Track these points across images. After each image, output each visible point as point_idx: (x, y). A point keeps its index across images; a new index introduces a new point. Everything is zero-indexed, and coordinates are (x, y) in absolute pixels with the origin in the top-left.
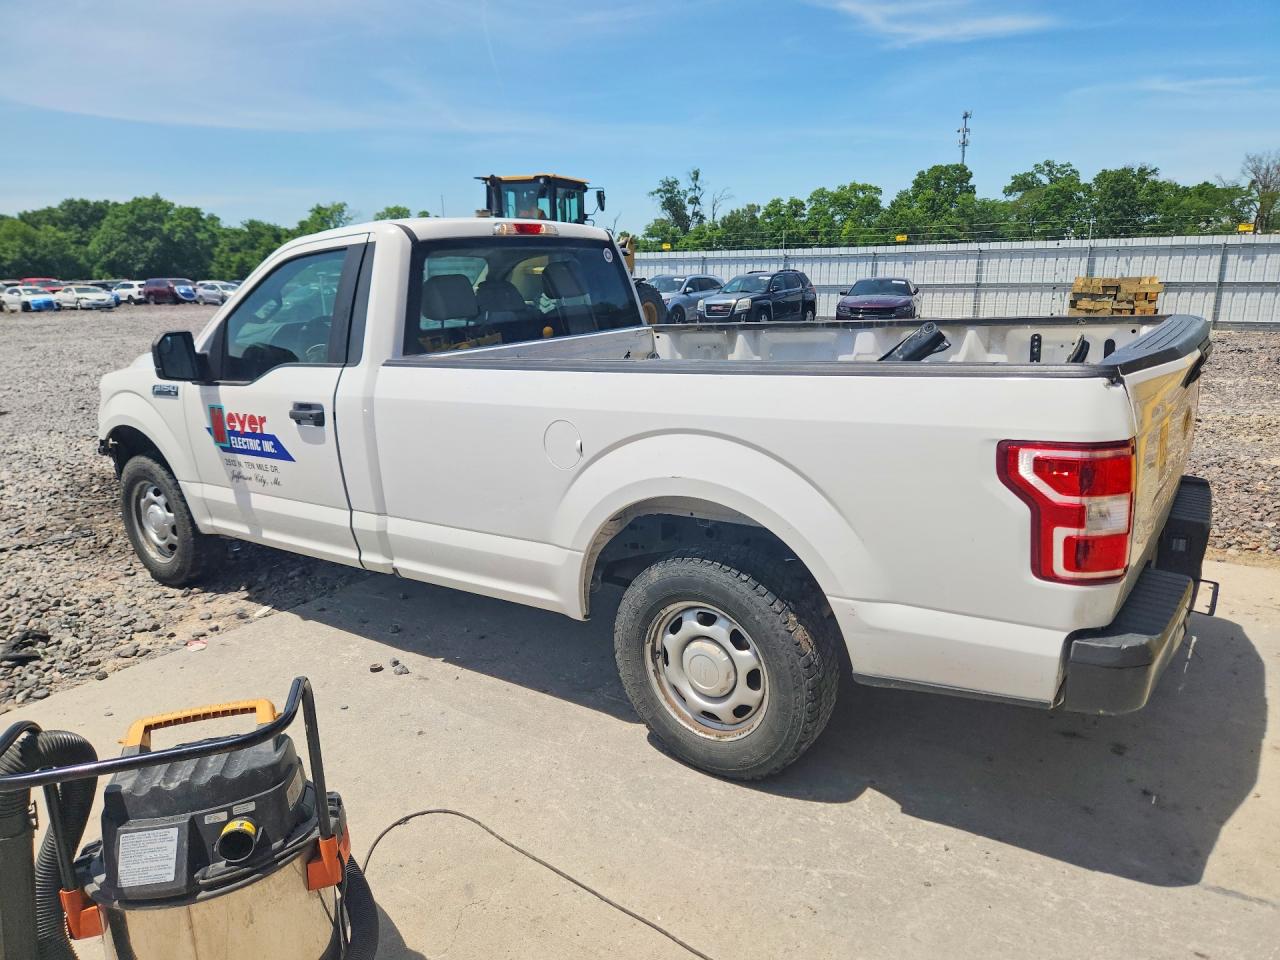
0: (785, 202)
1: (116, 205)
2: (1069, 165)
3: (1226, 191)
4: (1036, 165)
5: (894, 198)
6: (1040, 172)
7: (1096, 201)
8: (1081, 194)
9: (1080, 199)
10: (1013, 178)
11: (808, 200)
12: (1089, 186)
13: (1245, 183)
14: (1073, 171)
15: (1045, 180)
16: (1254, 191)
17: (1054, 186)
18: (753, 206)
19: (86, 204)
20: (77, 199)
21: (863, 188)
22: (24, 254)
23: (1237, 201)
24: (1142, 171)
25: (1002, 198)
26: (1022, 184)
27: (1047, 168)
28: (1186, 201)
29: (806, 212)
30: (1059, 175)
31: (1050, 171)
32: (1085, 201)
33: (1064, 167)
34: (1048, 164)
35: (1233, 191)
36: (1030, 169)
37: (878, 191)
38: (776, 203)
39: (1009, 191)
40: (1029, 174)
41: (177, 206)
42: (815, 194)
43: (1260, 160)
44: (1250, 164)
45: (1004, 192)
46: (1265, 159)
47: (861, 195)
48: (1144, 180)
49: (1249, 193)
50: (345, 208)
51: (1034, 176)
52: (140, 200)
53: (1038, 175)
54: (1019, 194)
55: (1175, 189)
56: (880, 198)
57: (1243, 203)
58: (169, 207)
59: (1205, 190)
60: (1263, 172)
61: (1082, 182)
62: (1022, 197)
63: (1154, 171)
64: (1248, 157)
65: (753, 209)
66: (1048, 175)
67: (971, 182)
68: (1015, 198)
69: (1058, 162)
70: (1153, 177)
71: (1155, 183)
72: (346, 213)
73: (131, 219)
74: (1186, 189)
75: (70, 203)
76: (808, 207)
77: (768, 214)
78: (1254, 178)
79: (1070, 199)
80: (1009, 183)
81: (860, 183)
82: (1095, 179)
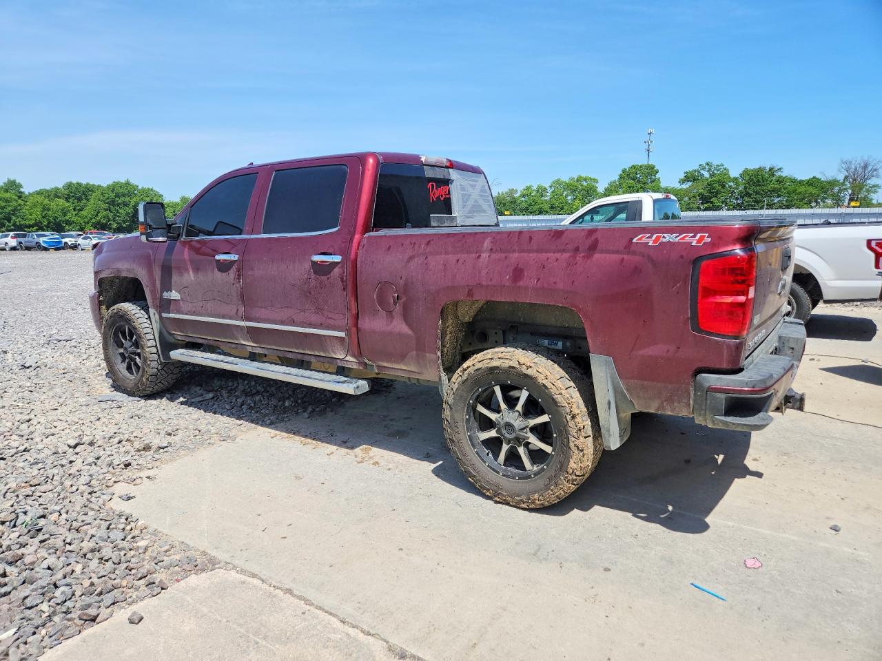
0: (535, 188)
1: (99, 186)
2: (722, 165)
3: (828, 182)
4: (700, 165)
5: (607, 186)
6: (703, 169)
7: (741, 188)
8: (732, 184)
9: (730, 187)
11: (551, 187)
12: (736, 179)
13: (841, 177)
14: (725, 169)
15: (707, 175)
16: (847, 183)
17: (714, 179)
18: (513, 190)
19: (79, 185)
20: (74, 182)
21: (585, 180)
23: (836, 190)
24: (771, 169)
25: (678, 186)
26: (691, 177)
27: (707, 167)
28: (803, 188)
29: (548, 194)
30: (715, 172)
31: (710, 169)
32: (734, 188)
33: (719, 166)
34: (708, 164)
35: (832, 183)
36: (697, 168)
37: (596, 181)
38: (528, 188)
39: (683, 181)
40: (695, 171)
41: (140, 187)
42: (554, 183)
43: (851, 163)
44: (843, 165)
45: (679, 182)
46: (854, 162)
47: (584, 183)
48: (773, 175)
49: (843, 184)
51: (699, 172)
52: (117, 183)
53: (701, 171)
54: (690, 184)
55: (794, 181)
56: (597, 185)
57: (840, 191)
59: (813, 182)
60: (852, 170)
61: (732, 176)
62: (692, 186)
63: (780, 169)
64: (842, 161)
65: (512, 191)
66: (708, 171)
67: (658, 176)
68: (687, 186)
69: (715, 163)
70: (779, 173)
71: (780, 177)
73: (112, 195)
74: (801, 182)
75: (69, 185)
76: (550, 191)
77: (523, 196)
78: (847, 174)
79: (724, 187)
80: (682, 176)
81: (584, 175)
82: (741, 174)
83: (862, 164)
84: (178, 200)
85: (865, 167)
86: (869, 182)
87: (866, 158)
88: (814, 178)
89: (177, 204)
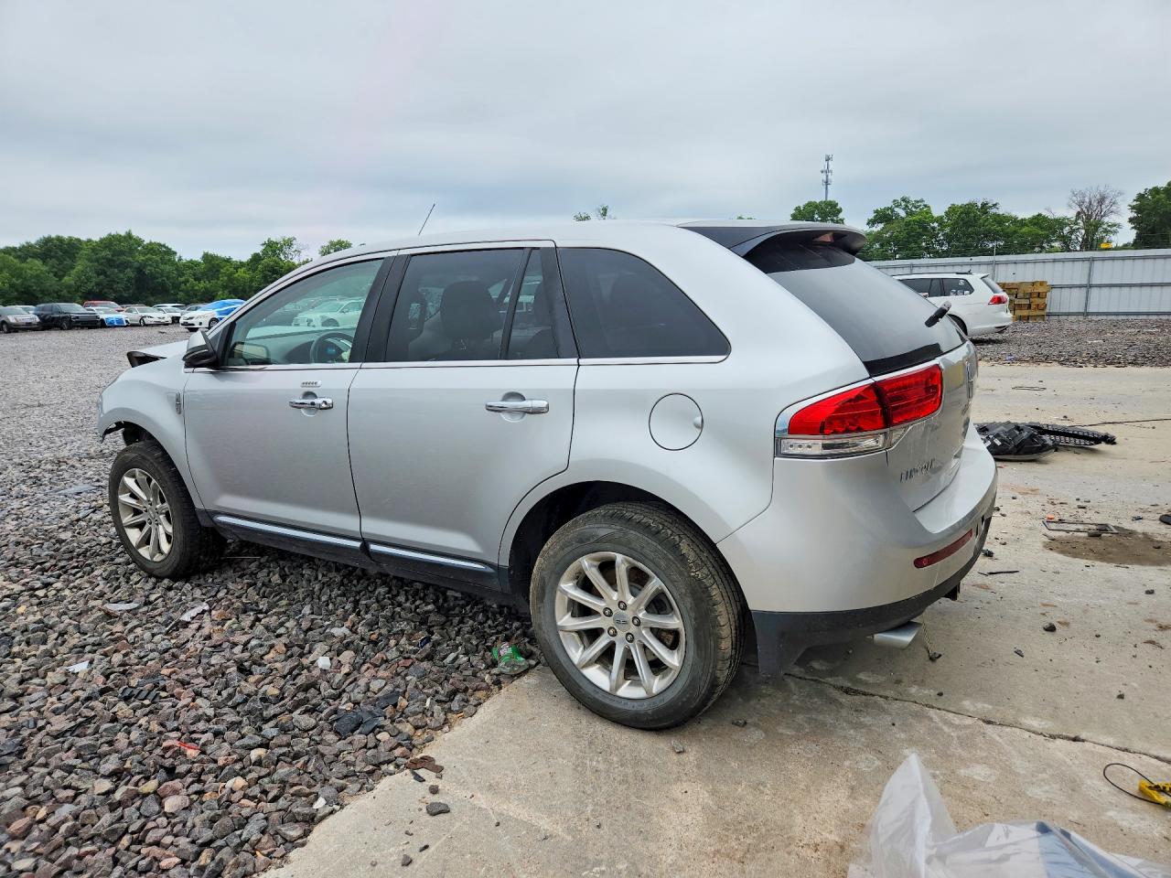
1: (89, 241)
2: (922, 201)
3: (1057, 221)
4: (894, 201)
6: (897, 207)
7: (947, 230)
8: (936, 225)
9: (934, 228)
10: (875, 212)
12: (942, 218)
13: (1071, 214)
14: (925, 206)
15: (902, 214)
16: (1080, 221)
17: (911, 218)
19: (60, 239)
20: (53, 236)
22: (12, 286)
23: (1066, 230)
24: (984, 205)
25: (867, 229)
26: (883, 217)
27: (903, 204)
28: (1024, 230)
30: (914, 209)
31: (907, 206)
32: (939, 230)
33: (918, 202)
34: (904, 200)
35: (1061, 223)
36: (890, 204)
39: (872, 222)
40: (888, 209)
41: (147, 241)
43: (1084, 195)
44: (1074, 198)
45: (868, 224)
46: (1087, 194)
48: (987, 213)
49: (1076, 224)
50: (294, 242)
51: (893, 211)
52: (114, 236)
53: (896, 209)
54: (881, 226)
55: (1015, 220)
57: (1072, 232)
58: (139, 242)
59: (1038, 220)
60: (1086, 204)
61: (935, 215)
62: (884, 228)
63: (995, 205)
64: (1073, 193)
66: (904, 209)
67: (841, 216)
68: (879, 229)
69: (913, 199)
70: (994, 210)
71: (996, 215)
72: (295, 247)
73: (106, 253)
74: (1023, 220)
75: (47, 241)
78: (1079, 210)
79: (925, 229)
80: (872, 216)
82: (946, 213)
83: (1098, 197)
84: (198, 257)
85: (1101, 201)
86: (1106, 219)
87: (1102, 189)
88: (1040, 215)
89: (197, 264)
